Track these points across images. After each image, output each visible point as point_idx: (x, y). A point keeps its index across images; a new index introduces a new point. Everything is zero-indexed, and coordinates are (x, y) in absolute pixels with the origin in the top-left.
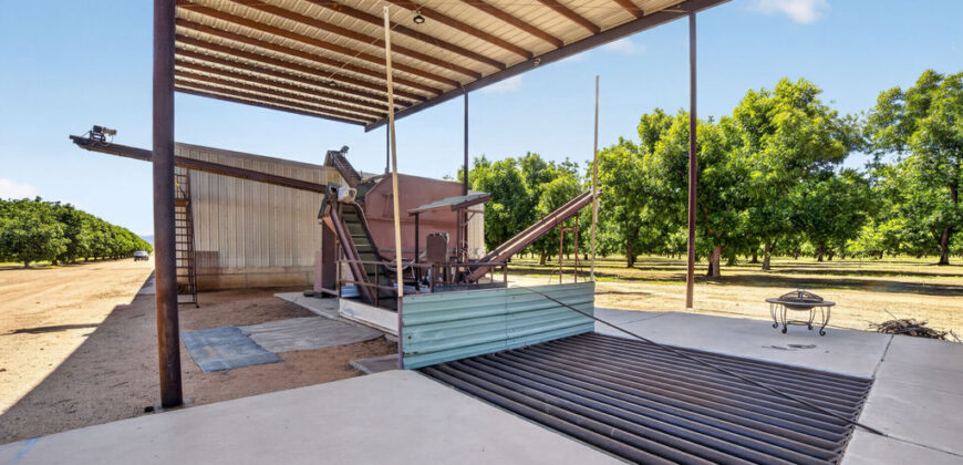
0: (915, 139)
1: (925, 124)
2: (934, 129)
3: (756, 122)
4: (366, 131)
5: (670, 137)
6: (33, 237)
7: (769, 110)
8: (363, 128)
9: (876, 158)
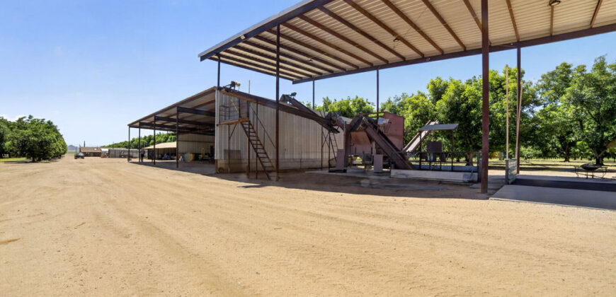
0: (564, 97)
1: (569, 90)
2: (573, 93)
3: (496, 87)
4: (293, 83)
5: (450, 92)
6: (42, 142)
7: (503, 81)
8: (291, 82)
9: (545, 107)
